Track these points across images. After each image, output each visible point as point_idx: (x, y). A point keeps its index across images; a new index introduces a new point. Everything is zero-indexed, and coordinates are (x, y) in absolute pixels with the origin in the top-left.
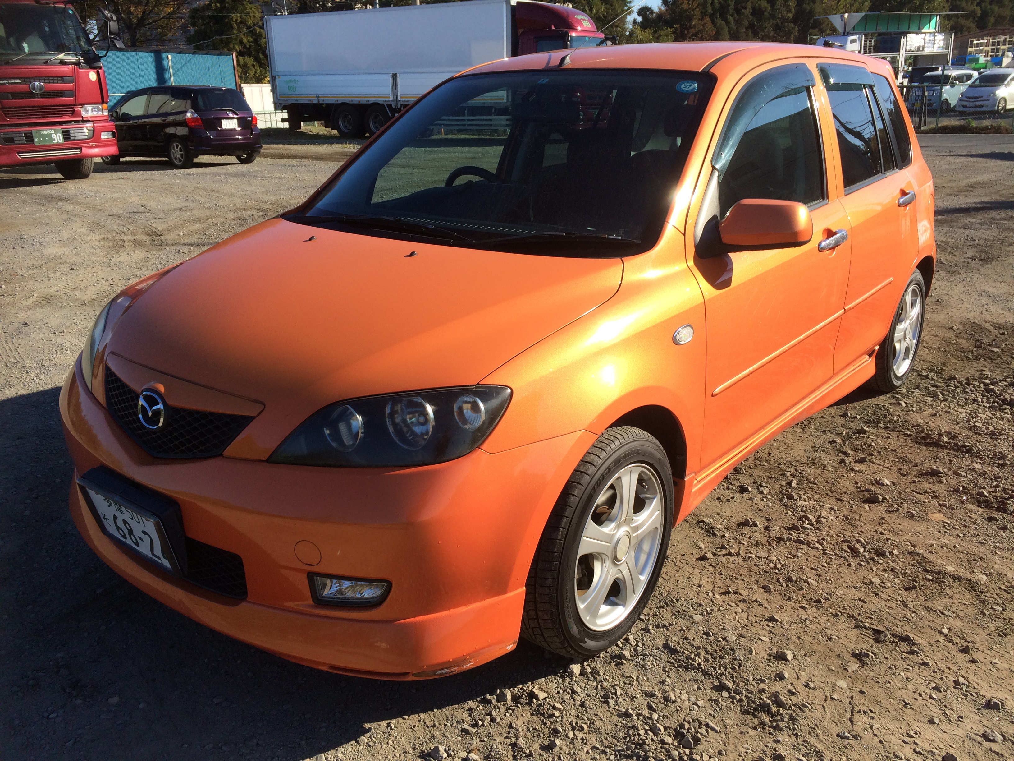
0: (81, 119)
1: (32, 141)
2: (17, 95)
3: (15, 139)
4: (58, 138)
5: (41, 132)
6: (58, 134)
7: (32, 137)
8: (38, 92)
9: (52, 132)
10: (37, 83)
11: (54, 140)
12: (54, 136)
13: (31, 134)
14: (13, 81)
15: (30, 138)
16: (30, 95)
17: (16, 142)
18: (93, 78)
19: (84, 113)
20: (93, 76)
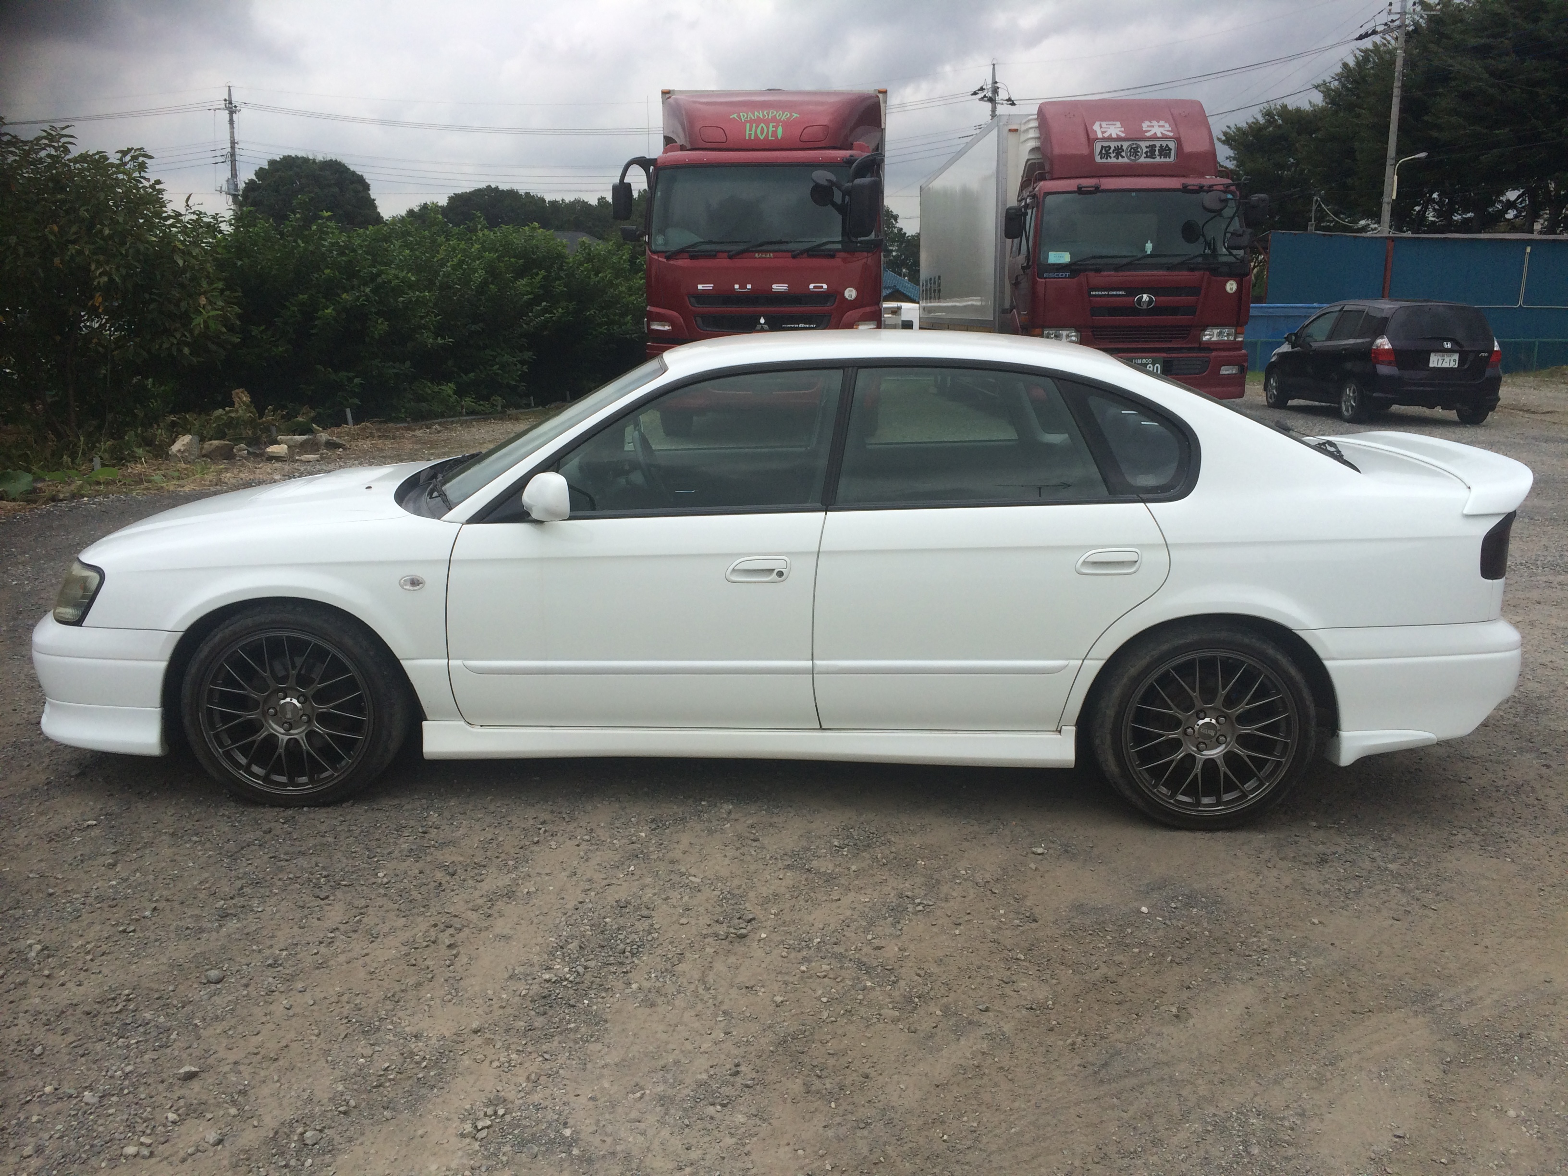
0: (1197, 346)
2: (1114, 311)
6: (1157, 365)
8: (1145, 307)
9: (1150, 361)
10: (1145, 296)
12: (1150, 367)
14: (1115, 293)
16: (1134, 310)
18: (1231, 289)
19: (1206, 338)
20: (1231, 286)
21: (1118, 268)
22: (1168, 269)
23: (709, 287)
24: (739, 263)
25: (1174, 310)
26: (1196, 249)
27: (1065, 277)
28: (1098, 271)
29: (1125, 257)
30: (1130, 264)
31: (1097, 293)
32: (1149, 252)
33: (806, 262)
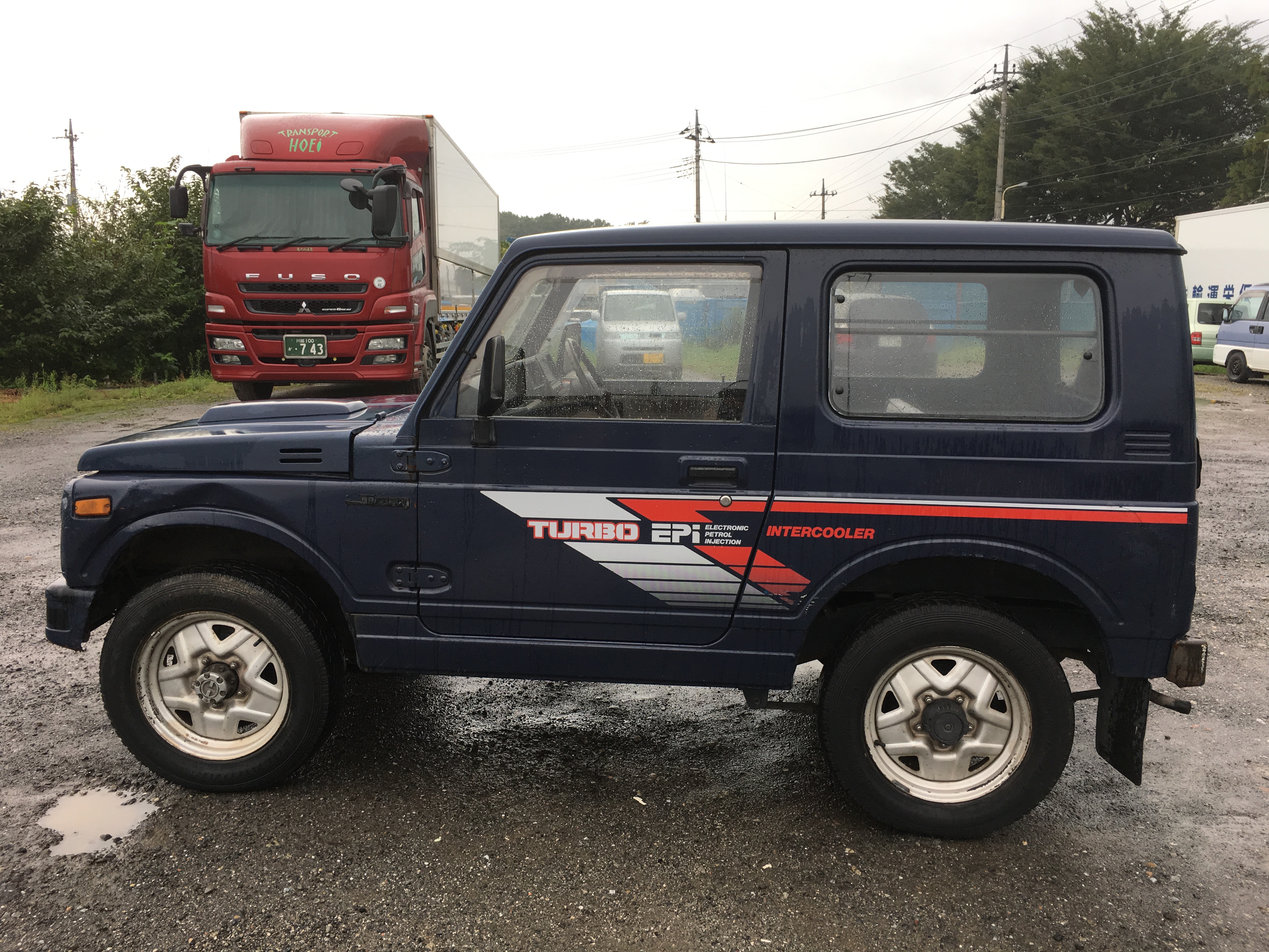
23: (256, 275)
24: (281, 255)
33: (340, 256)
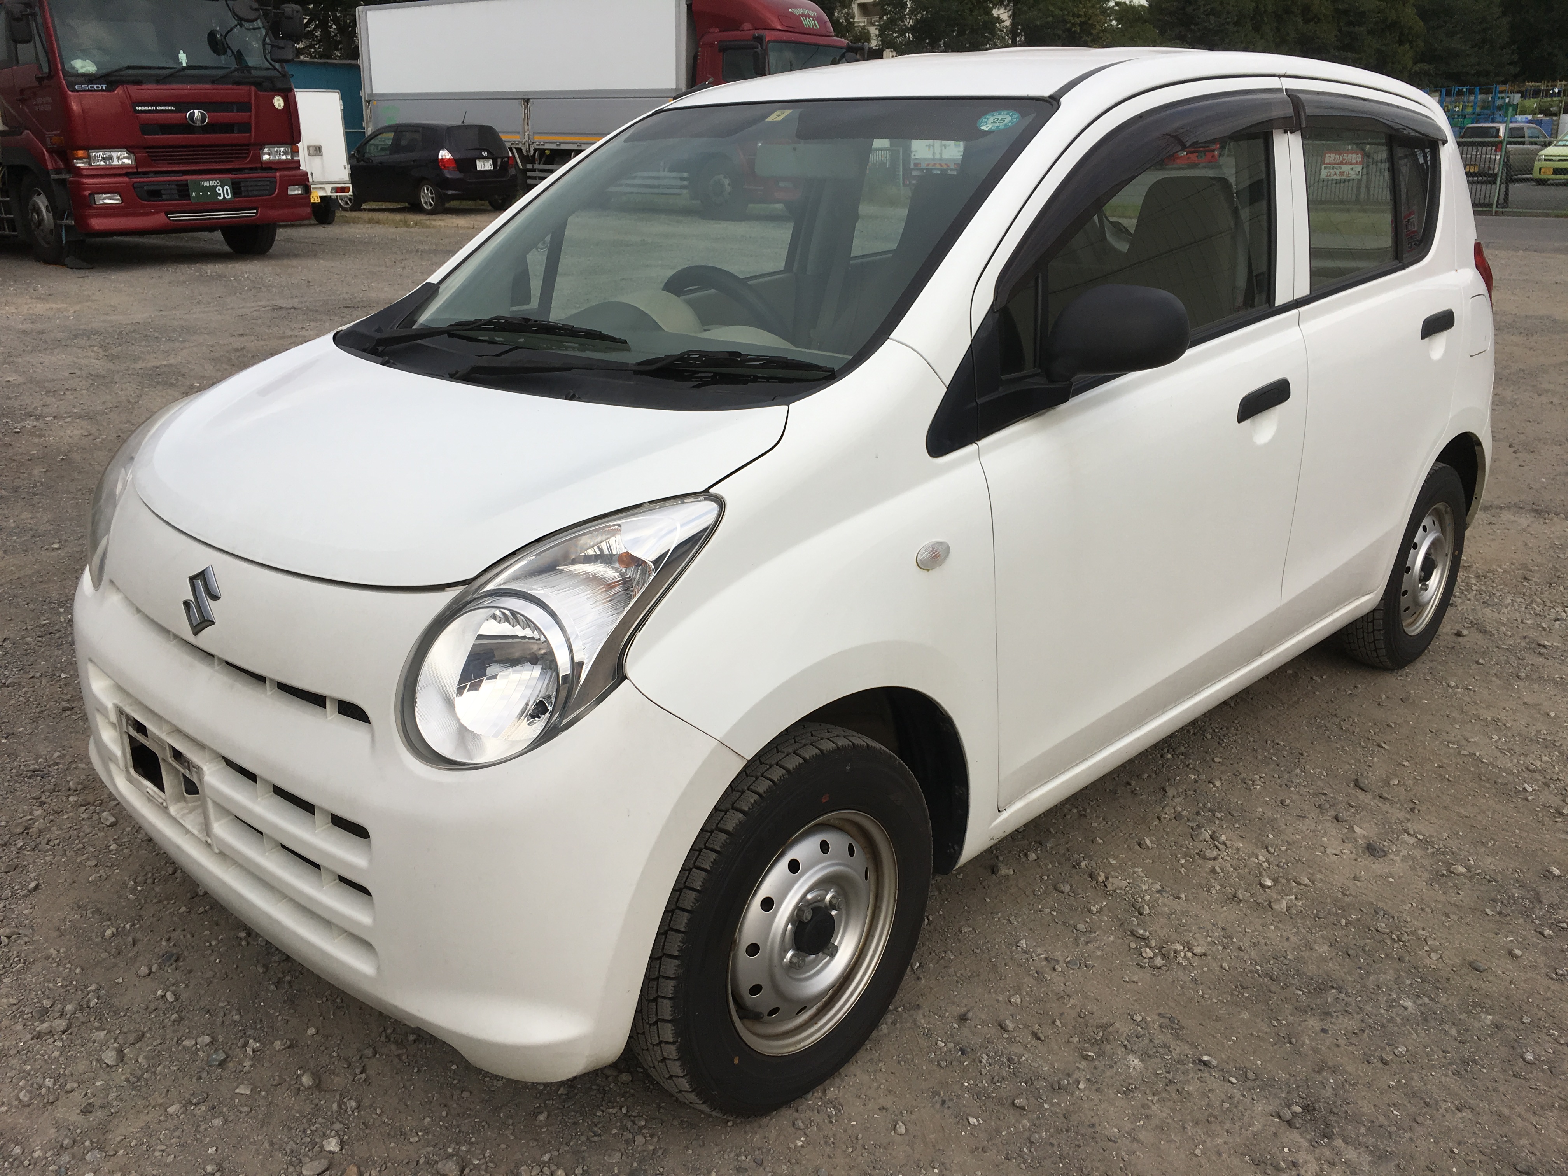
0: (259, 165)
1: (188, 196)
2: (166, 128)
3: (163, 192)
4: (225, 193)
5: (202, 184)
6: (226, 187)
7: (188, 190)
8: (198, 124)
9: (217, 183)
10: (196, 112)
11: (220, 195)
12: (219, 190)
13: (187, 185)
14: (163, 108)
15: (183, 191)
16: (188, 127)
17: (164, 197)
18: (279, 105)
19: (266, 157)
20: (279, 102)
21: (159, 80)
22: (213, 82)
25: (228, 128)
26: (226, 61)
27: (102, 90)
28: (138, 83)
29: (163, 68)
30: (171, 75)
31: (143, 108)
32: (184, 64)
